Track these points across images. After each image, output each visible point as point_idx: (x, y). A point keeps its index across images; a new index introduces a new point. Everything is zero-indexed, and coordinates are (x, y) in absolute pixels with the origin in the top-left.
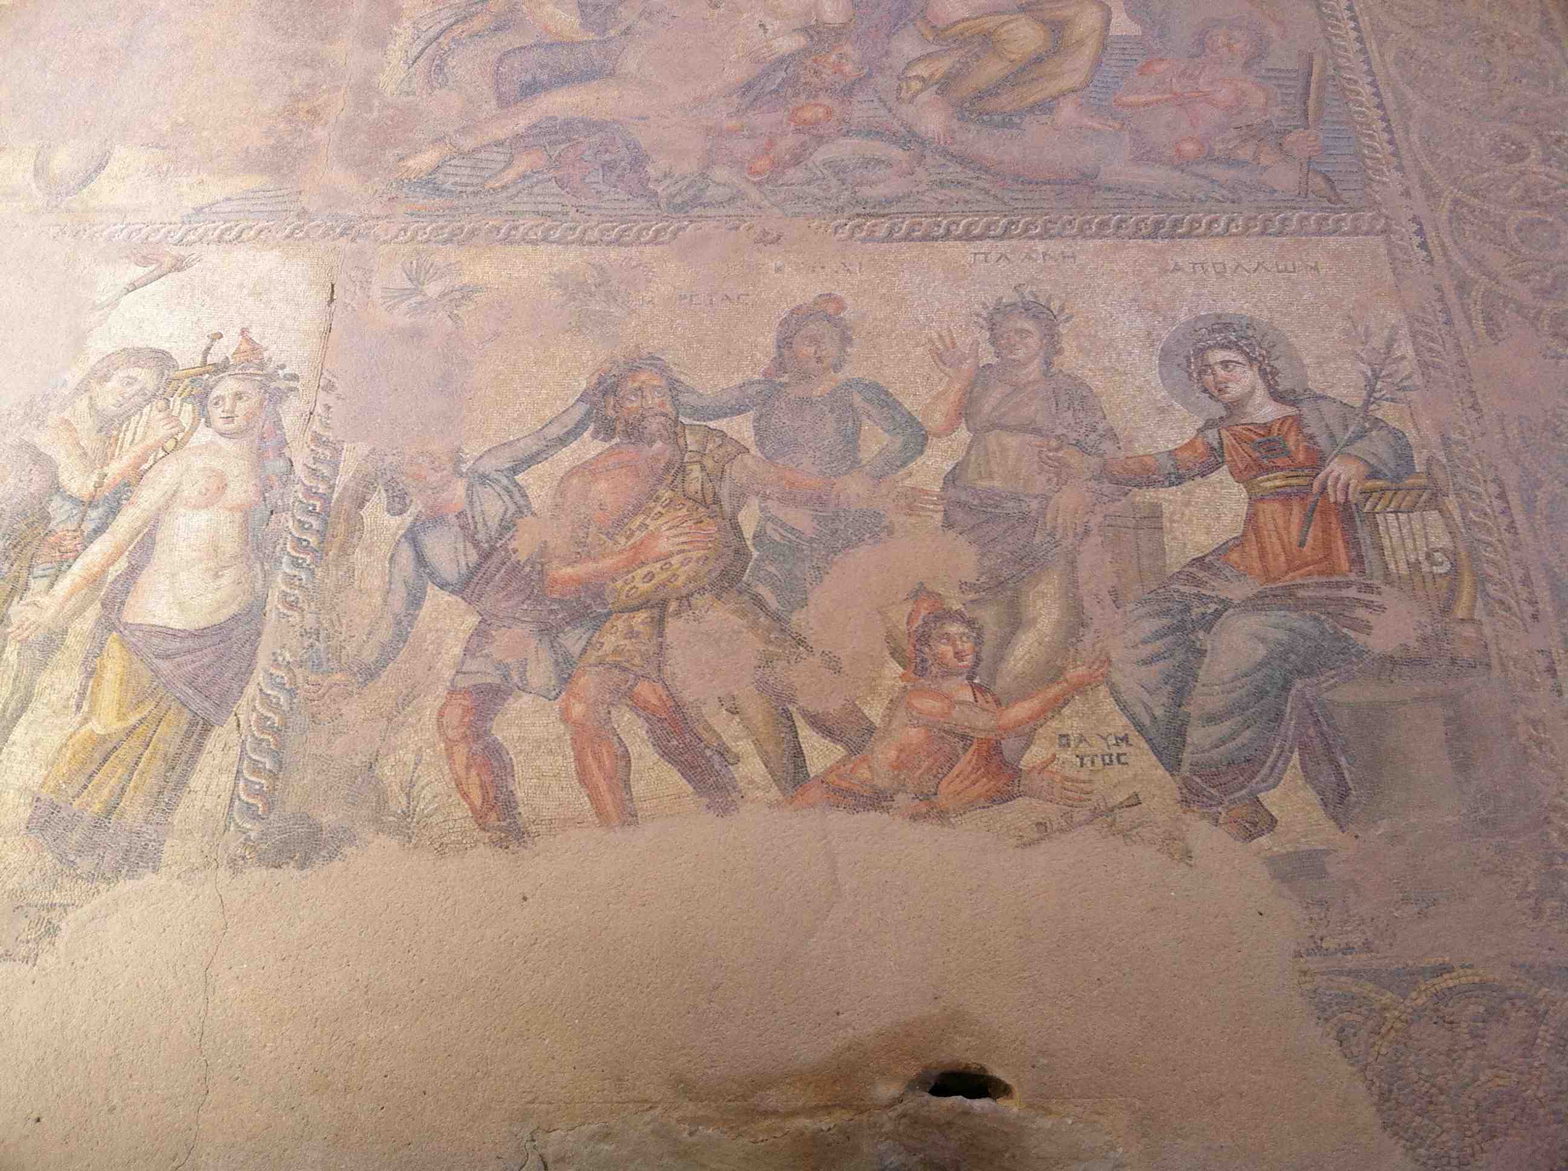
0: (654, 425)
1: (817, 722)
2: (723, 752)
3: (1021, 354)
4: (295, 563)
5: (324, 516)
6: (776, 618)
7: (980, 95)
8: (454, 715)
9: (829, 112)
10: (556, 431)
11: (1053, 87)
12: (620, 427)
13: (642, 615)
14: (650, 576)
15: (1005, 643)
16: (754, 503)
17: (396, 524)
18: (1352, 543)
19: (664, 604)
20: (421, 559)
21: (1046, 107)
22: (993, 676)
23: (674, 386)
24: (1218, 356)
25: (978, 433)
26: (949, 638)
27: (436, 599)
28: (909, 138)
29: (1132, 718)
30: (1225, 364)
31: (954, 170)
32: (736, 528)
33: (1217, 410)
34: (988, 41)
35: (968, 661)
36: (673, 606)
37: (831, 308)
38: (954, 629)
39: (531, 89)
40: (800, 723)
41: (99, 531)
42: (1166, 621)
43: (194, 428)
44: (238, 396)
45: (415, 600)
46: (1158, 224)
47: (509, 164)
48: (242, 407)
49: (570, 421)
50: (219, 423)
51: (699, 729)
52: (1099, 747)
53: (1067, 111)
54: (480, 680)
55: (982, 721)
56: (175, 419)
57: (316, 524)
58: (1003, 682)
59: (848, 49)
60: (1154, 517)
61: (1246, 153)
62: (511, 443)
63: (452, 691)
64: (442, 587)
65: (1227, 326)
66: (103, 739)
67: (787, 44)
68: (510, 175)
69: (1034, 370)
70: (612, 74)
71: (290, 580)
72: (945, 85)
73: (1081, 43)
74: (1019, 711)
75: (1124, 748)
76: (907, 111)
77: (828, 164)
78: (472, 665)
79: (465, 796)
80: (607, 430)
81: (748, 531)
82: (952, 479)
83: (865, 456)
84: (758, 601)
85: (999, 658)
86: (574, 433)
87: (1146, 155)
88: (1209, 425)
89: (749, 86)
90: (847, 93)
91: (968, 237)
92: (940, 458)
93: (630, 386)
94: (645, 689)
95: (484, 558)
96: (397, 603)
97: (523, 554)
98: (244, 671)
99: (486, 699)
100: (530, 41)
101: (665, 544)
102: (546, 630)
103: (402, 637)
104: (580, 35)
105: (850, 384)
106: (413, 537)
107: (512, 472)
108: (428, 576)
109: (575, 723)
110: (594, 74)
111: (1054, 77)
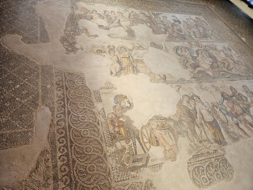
3: (247, 90)
6: (250, 114)
7: (227, 68)
8: (236, 126)
9: (218, 70)
10: (222, 100)
12: (227, 99)
13: (241, 116)
21: (232, 69)
23: (227, 95)
25: (250, 97)
27: (226, 116)
32: (241, 107)
34: (224, 63)
37: (232, 87)
39: (195, 68)
41: (197, 113)
44: (196, 99)
45: (225, 116)
46: (247, 79)
50: (197, 101)
53: (234, 69)
56: (193, 101)
59: (215, 64)
61: (247, 72)
62: (220, 101)
63: (234, 124)
66: (214, 132)
67: (211, 63)
68: (200, 76)
69: (249, 91)
70: (200, 66)
72: (224, 67)
73: (230, 63)
76: (223, 69)
77: (222, 74)
78: (234, 121)
79: (243, 133)
84: (248, 113)
86: (224, 100)
87: (242, 73)
89: (211, 68)
91: (236, 80)
92: (249, 100)
93: (224, 95)
94: (246, 122)
95: (227, 111)
96: (225, 117)
97: (229, 111)
98: (218, 125)
99: (237, 124)
100: (191, 63)
101: (238, 109)
102: (236, 118)
103: (227, 120)
104: (195, 63)
105: (238, 94)
106: (220, 110)
107: (222, 104)
108: (224, 114)
109: (245, 126)
110: (199, 66)
111: (231, 66)
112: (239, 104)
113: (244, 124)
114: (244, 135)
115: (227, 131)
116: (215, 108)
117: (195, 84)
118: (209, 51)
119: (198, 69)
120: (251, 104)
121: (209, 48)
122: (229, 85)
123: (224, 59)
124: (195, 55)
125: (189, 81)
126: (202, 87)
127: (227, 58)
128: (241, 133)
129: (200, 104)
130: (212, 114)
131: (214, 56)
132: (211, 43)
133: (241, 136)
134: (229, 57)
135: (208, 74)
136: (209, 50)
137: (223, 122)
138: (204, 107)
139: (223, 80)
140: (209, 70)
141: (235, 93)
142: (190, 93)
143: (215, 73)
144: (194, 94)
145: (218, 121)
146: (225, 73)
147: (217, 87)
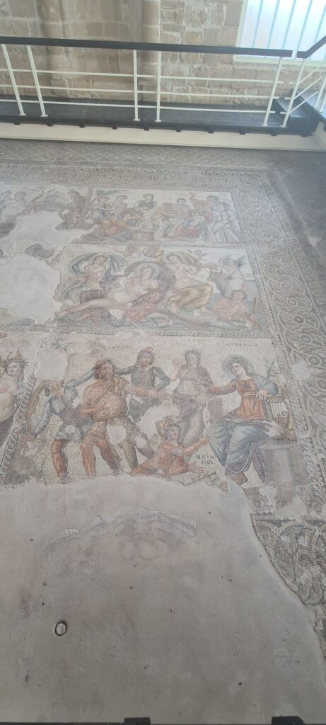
0: (108, 376)
1: (140, 450)
2: (118, 457)
3: (192, 362)
4: (22, 407)
5: (30, 396)
6: (133, 424)
7: (184, 305)
8: (55, 446)
9: (152, 307)
10: (84, 377)
11: (201, 304)
12: (100, 376)
13: (102, 422)
14: (104, 413)
15: (186, 431)
16: (130, 395)
17: (47, 398)
18: (265, 410)
19: (107, 420)
20: (51, 407)
21: (199, 307)
22: (183, 440)
23: (114, 367)
24: (235, 364)
25: (182, 380)
26: (173, 430)
28: (169, 314)
29: (215, 451)
30: (236, 366)
31: (178, 321)
32: (125, 402)
33: (235, 377)
34: (187, 293)
35: (177, 437)
36: (109, 420)
37: (150, 350)
38: (175, 428)
39: (88, 299)
40: (137, 451)
42: (222, 428)
43: (3, 374)
44: (14, 367)
45: (49, 417)
46: (222, 334)
47: (81, 316)
48: (15, 369)
49: (89, 375)
50: (9, 373)
51: (113, 452)
52: (207, 459)
53: (204, 309)
54: (61, 438)
55: (180, 452)
57: (28, 398)
58: (185, 442)
59: (157, 294)
60: (220, 402)
61: (241, 319)
62: (75, 379)
63: (55, 440)
64: (56, 414)
65: (237, 358)
67: (144, 292)
68: (81, 319)
69: (195, 366)
70: (105, 298)
71: (21, 411)
72: (177, 302)
73: (206, 294)
74: (188, 449)
75: (212, 459)
76: (169, 308)
77: (151, 318)
78: (60, 433)
79: (56, 468)
80: (97, 377)
81: (128, 403)
82: (175, 391)
83: (156, 385)
84: (129, 420)
85: (185, 435)
86: (89, 378)
88: (233, 380)
89: (135, 301)
90: (157, 303)
91: (181, 336)
92: (173, 386)
93: (103, 366)
94: (100, 441)
95: (66, 407)
96: (45, 418)
97: (75, 406)
98: (7, 433)
99: (63, 442)
100: (88, 289)
101: (108, 405)
102: (78, 426)
103: (45, 427)
104: (99, 289)
105: (153, 368)
106: (50, 401)
107: (74, 386)
108: (52, 411)
109: (84, 450)
110: (102, 297)
111: (201, 301)
112: (127, 393)
113: (84, 446)
114: (54, 471)
115: (13, 455)
116: (43, 392)
117: (45, 335)
118: (171, 267)
119: (94, 303)
120: (166, 399)
121: (179, 258)
122: (144, 345)
123: (197, 284)
124: (122, 273)
125: (40, 326)
126: (60, 343)
127: (209, 282)
128: (50, 467)
129: (11, 378)
130: (18, 407)
131: (174, 277)
132: (193, 249)
133: (39, 474)
134: (216, 282)
135: (109, 316)
136: (173, 264)
137: (26, 430)
138: (13, 388)
139: (140, 331)
140: (122, 306)
141: (142, 366)
142: (11, 353)
143: (133, 314)
144: (20, 355)
145: (15, 425)
146: (162, 315)
147: (104, 348)
